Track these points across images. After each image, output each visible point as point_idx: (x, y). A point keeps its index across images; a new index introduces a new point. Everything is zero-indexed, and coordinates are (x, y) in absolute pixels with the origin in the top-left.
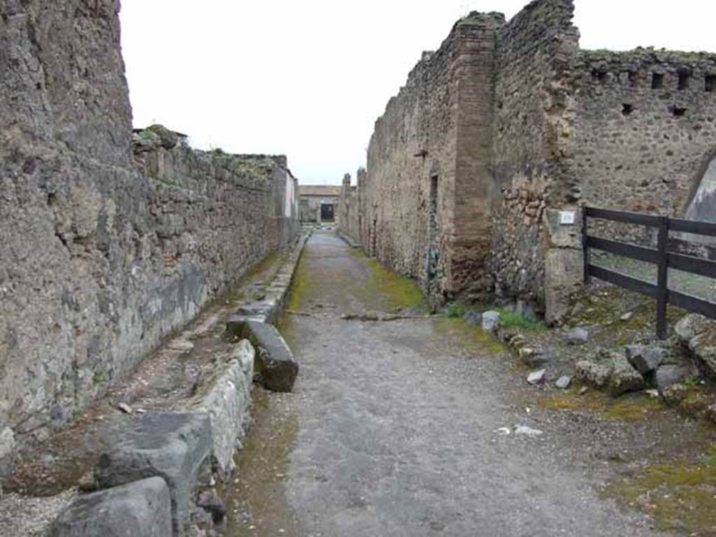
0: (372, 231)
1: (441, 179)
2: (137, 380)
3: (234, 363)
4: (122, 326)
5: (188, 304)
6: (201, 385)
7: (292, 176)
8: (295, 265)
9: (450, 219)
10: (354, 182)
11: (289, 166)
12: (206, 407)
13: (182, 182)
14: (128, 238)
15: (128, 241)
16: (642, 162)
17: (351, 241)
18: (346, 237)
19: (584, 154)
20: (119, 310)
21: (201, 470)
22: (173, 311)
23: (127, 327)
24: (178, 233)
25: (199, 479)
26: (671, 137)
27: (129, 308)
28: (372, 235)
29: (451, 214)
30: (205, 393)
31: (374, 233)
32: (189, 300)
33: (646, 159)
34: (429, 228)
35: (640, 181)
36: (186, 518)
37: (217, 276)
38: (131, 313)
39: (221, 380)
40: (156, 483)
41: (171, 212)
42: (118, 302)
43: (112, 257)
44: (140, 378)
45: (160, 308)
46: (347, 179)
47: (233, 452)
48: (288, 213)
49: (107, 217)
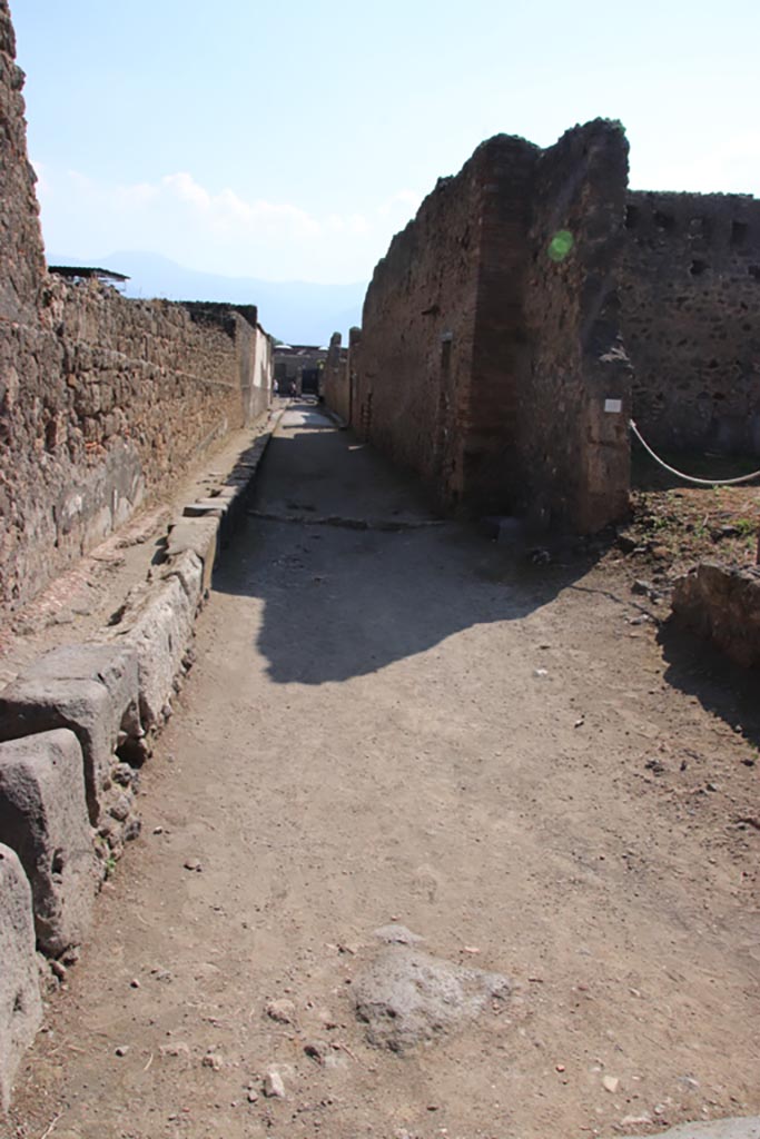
0: (365, 408)
1: (455, 347)
2: (49, 600)
3: (173, 581)
4: (29, 530)
5: (118, 501)
6: (130, 609)
7: (262, 332)
8: (262, 449)
9: (465, 398)
10: (345, 344)
11: (259, 321)
12: (133, 638)
13: (110, 343)
14: (36, 417)
15: (36, 422)
16: (712, 337)
17: (339, 419)
18: (334, 415)
19: (640, 322)
20: (26, 511)
21: (126, 715)
22: (97, 511)
23: (36, 533)
24: (104, 409)
25: (122, 729)
26: (750, 307)
27: (38, 509)
28: (365, 414)
29: (466, 392)
30: (134, 620)
31: (369, 412)
32: (120, 497)
33: (717, 333)
34: (438, 409)
35: (708, 360)
36: (105, 778)
37: (159, 465)
38: (40, 515)
39: (156, 603)
40: (65, 737)
41: (95, 383)
42: (23, 502)
43: (15, 443)
44: (52, 598)
45: (80, 508)
46: (336, 339)
47: (170, 694)
48: (257, 382)
49: (7, 391)
